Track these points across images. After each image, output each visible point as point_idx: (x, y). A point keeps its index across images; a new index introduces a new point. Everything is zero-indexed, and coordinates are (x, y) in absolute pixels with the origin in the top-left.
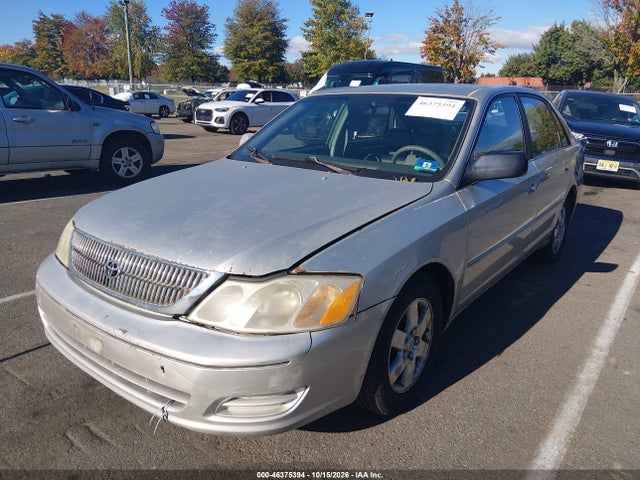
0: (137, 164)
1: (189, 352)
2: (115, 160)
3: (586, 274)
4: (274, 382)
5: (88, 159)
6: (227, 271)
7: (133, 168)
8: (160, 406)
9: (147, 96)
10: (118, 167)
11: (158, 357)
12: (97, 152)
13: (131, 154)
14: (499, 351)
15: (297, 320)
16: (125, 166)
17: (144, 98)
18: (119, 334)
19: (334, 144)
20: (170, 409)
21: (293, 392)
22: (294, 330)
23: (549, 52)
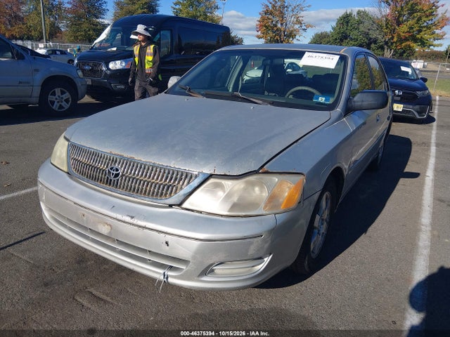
0: (67, 101)
1: (189, 230)
2: (51, 98)
3: (401, 179)
4: (252, 251)
5: (31, 97)
6: (212, 172)
7: (64, 104)
8: (162, 271)
9: (58, 52)
10: (53, 103)
11: (163, 235)
12: (37, 91)
13: (63, 93)
14: (365, 231)
15: (266, 206)
16: (58, 102)
17: (56, 54)
18: (128, 219)
19: (231, 86)
20: (170, 273)
21: (261, 258)
22: (264, 213)
23: (342, 30)
